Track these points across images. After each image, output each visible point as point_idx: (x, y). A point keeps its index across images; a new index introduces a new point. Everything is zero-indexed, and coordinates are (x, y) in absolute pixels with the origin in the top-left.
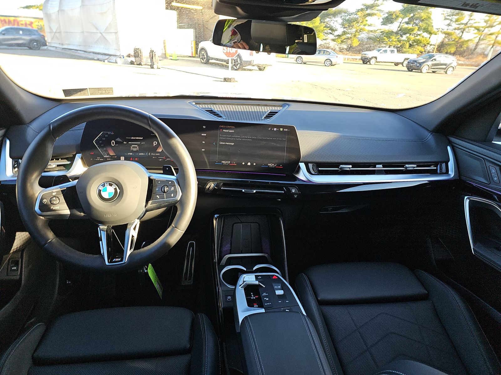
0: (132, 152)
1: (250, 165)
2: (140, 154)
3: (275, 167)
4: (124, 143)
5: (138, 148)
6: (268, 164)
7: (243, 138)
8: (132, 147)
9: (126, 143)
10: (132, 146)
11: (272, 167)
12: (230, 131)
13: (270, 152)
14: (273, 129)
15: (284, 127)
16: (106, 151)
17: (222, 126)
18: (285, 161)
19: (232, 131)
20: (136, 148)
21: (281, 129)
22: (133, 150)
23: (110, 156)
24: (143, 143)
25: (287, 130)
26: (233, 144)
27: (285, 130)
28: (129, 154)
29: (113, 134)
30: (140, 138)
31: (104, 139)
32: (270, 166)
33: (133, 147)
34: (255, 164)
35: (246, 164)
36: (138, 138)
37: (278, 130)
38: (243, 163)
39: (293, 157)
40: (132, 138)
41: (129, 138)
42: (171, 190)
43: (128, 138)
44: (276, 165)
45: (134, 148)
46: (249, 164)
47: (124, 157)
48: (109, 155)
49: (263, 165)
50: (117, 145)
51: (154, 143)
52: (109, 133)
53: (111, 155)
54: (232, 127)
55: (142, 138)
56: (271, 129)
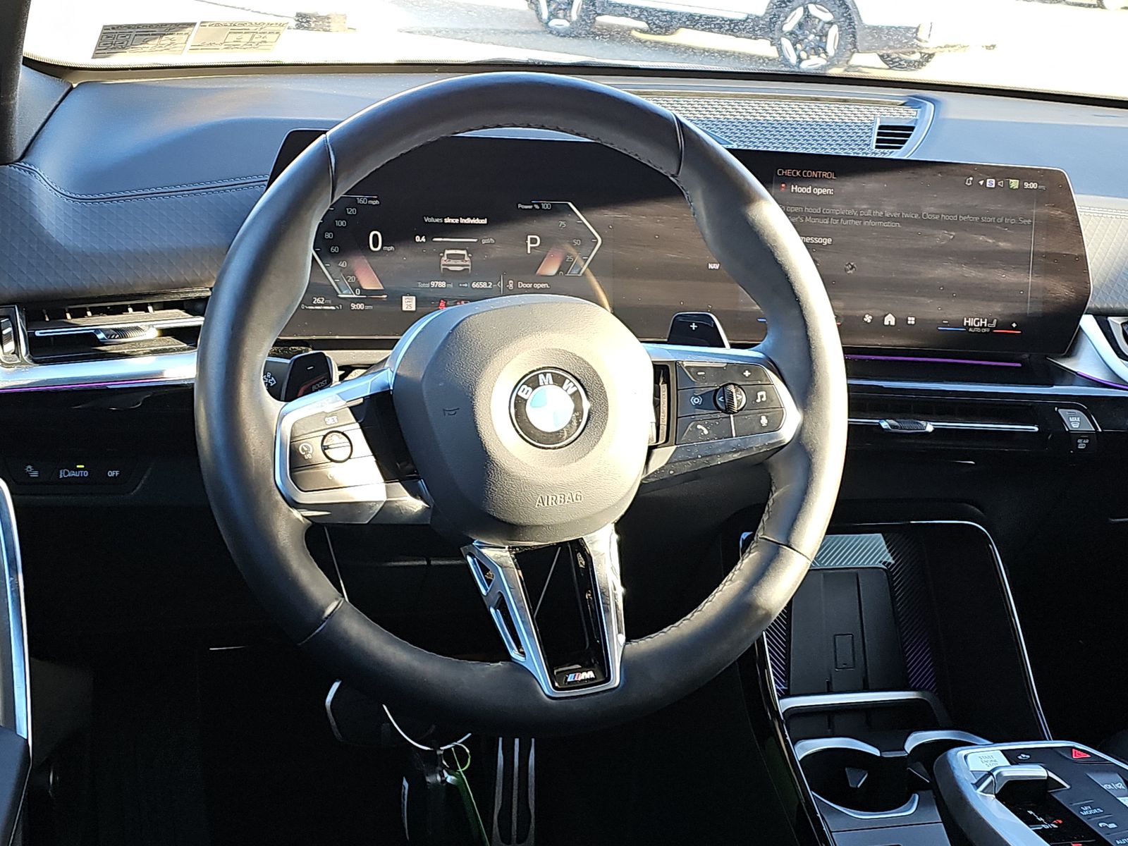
0: (447, 275)
1: (893, 323)
2: (474, 285)
3: (992, 329)
4: (418, 239)
5: (469, 263)
6: (965, 321)
7: (868, 218)
8: (445, 258)
9: (423, 239)
10: (447, 252)
11: (978, 330)
12: (818, 191)
13: (972, 274)
14: (981, 182)
15: (1024, 174)
16: (349, 273)
17: (788, 172)
18: (1028, 309)
19: (824, 191)
20: (460, 262)
21: (1014, 184)
22: (451, 268)
23: (363, 291)
24: (488, 241)
25: (1034, 185)
26: (829, 241)
27: (1026, 185)
28: (433, 284)
29: (377, 202)
30: (477, 221)
31: (344, 224)
32: (973, 327)
33: (451, 257)
34: (911, 321)
35: (878, 321)
36: (468, 221)
37: (1001, 183)
38: (868, 319)
39: (1062, 290)
40: (448, 220)
41: (437, 220)
42: (758, 401)
43: (432, 220)
44: (994, 325)
45: (452, 262)
46: (890, 320)
47: (414, 298)
48: (358, 291)
49: (945, 325)
50: (392, 248)
51: (529, 242)
52: (362, 200)
53: (366, 286)
54: (825, 174)
55: (484, 221)
56: (975, 183)
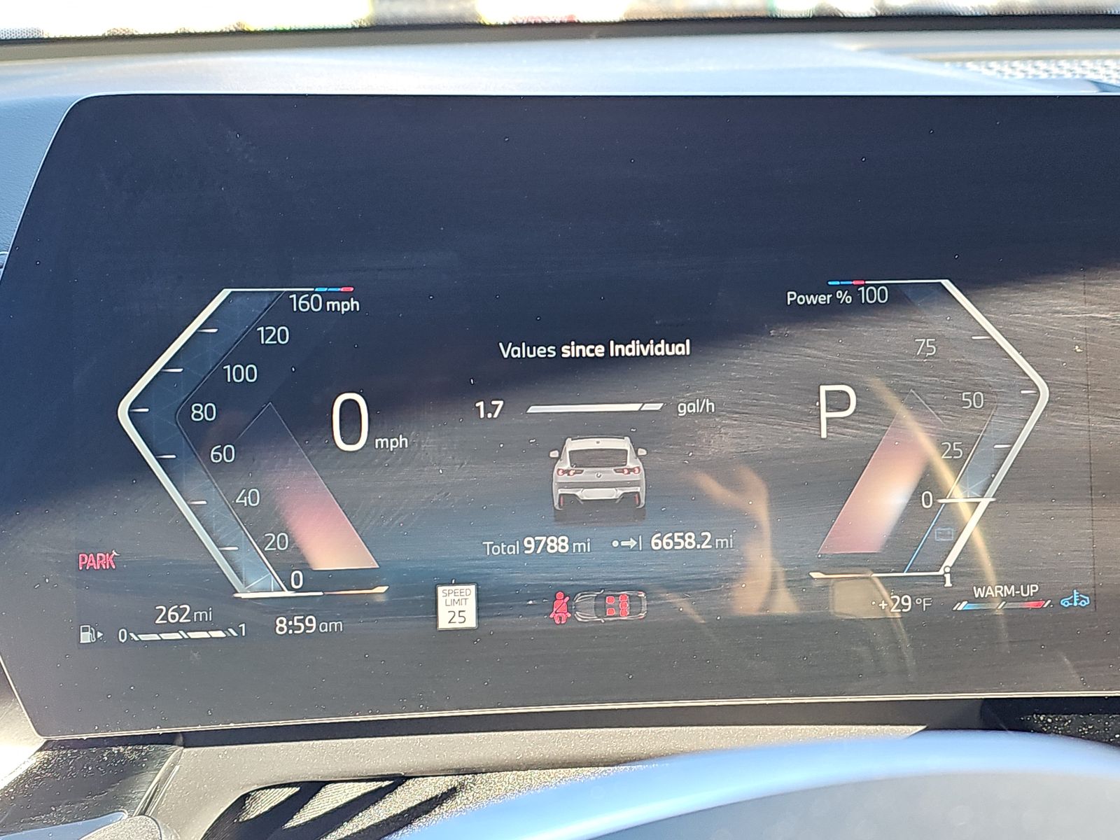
0: (571, 514)
5: (639, 476)
8: (566, 464)
10: (572, 445)
20: (609, 474)
22: (584, 494)
23: (314, 577)
24: (696, 408)
28: (530, 543)
29: (352, 305)
30: (662, 349)
31: (246, 373)
33: (582, 460)
36: (634, 349)
40: (571, 350)
41: (540, 352)
43: (523, 351)
45: (588, 474)
47: (473, 588)
48: (297, 576)
50: (401, 440)
52: (305, 300)
53: (322, 562)
55: (683, 349)
